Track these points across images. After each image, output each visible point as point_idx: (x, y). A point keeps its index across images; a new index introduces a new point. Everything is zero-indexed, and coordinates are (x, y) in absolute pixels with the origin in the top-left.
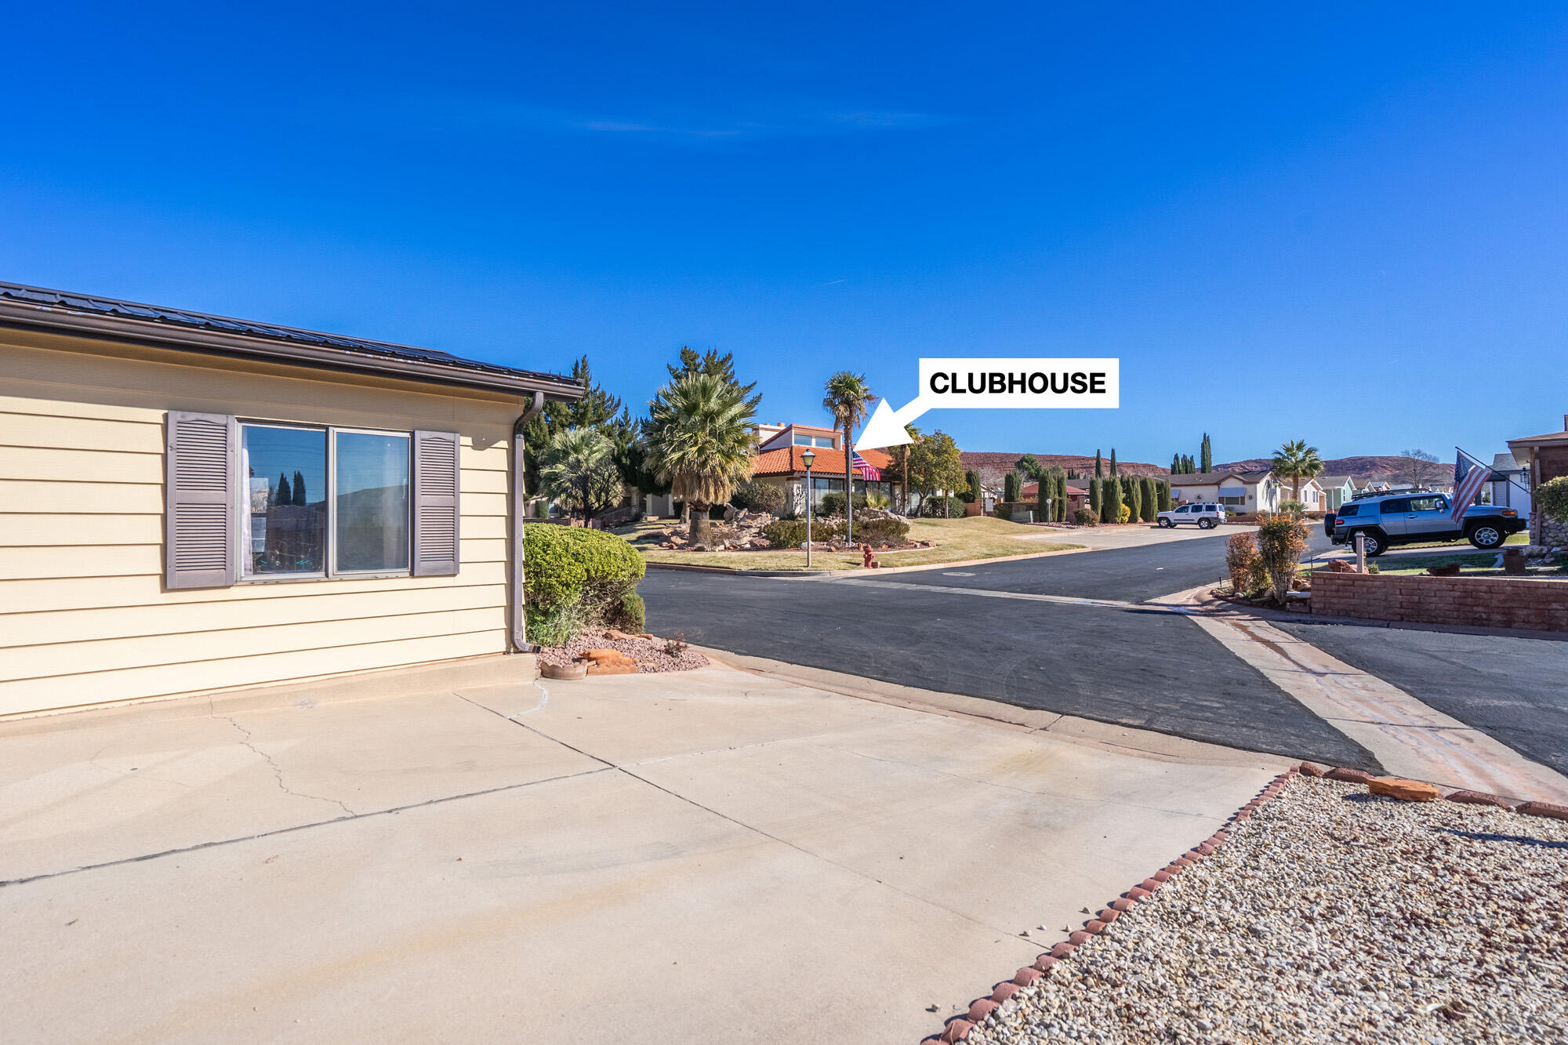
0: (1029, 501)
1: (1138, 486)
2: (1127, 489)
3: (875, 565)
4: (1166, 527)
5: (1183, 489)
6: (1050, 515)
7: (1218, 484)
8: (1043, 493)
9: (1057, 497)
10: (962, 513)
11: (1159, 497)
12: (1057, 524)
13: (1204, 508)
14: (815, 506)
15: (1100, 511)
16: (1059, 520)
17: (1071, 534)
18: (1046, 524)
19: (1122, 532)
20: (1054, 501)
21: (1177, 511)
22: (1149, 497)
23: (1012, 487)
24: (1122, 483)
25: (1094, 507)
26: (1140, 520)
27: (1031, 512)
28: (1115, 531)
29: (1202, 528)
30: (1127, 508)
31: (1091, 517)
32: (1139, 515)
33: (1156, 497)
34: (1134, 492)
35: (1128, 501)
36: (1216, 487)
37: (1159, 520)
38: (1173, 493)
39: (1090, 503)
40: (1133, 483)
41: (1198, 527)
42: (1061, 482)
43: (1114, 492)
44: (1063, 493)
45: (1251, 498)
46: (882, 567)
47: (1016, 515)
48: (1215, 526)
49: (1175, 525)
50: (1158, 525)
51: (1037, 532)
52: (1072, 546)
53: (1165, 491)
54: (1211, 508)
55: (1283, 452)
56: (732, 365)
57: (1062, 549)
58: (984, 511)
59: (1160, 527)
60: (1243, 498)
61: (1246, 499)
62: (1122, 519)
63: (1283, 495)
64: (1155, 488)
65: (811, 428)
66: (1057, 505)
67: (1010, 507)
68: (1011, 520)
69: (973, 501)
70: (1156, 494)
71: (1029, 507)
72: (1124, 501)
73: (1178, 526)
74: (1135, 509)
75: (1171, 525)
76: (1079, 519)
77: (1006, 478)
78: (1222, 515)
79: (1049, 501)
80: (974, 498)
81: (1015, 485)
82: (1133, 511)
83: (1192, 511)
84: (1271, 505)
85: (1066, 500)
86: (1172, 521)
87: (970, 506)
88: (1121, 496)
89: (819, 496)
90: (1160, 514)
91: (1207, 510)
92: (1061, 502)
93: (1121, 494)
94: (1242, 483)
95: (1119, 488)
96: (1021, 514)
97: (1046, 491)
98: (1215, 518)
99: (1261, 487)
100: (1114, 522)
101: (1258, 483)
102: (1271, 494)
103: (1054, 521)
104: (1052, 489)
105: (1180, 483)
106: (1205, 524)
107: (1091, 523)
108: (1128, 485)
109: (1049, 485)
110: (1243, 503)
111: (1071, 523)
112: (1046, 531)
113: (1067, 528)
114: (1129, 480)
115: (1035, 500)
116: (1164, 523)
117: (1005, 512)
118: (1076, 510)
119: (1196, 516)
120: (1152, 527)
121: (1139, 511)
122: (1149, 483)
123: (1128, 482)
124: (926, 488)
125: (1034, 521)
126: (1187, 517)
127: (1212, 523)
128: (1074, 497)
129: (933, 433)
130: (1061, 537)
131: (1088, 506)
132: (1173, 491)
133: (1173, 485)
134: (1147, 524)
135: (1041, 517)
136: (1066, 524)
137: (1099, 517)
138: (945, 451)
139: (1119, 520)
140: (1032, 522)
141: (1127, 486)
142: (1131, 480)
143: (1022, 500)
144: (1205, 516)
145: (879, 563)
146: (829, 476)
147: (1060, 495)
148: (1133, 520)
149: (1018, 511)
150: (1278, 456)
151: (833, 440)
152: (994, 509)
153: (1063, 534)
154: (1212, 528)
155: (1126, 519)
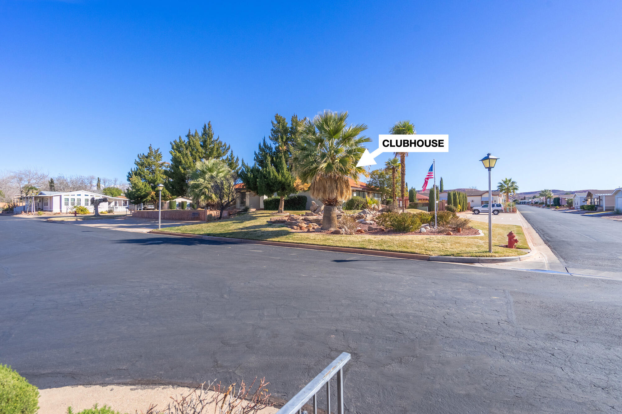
13: (495, 206)
21: (483, 207)
29: (495, 215)
30: (459, 205)
40: (460, 194)
50: (473, 213)
54: (499, 206)
70: (465, 199)
86: (480, 211)
88: (458, 200)
90: (475, 208)
95: (458, 196)
106: (496, 212)
116: (476, 212)
126: (487, 210)
127: (499, 212)
144: (497, 209)
155: (459, 210)
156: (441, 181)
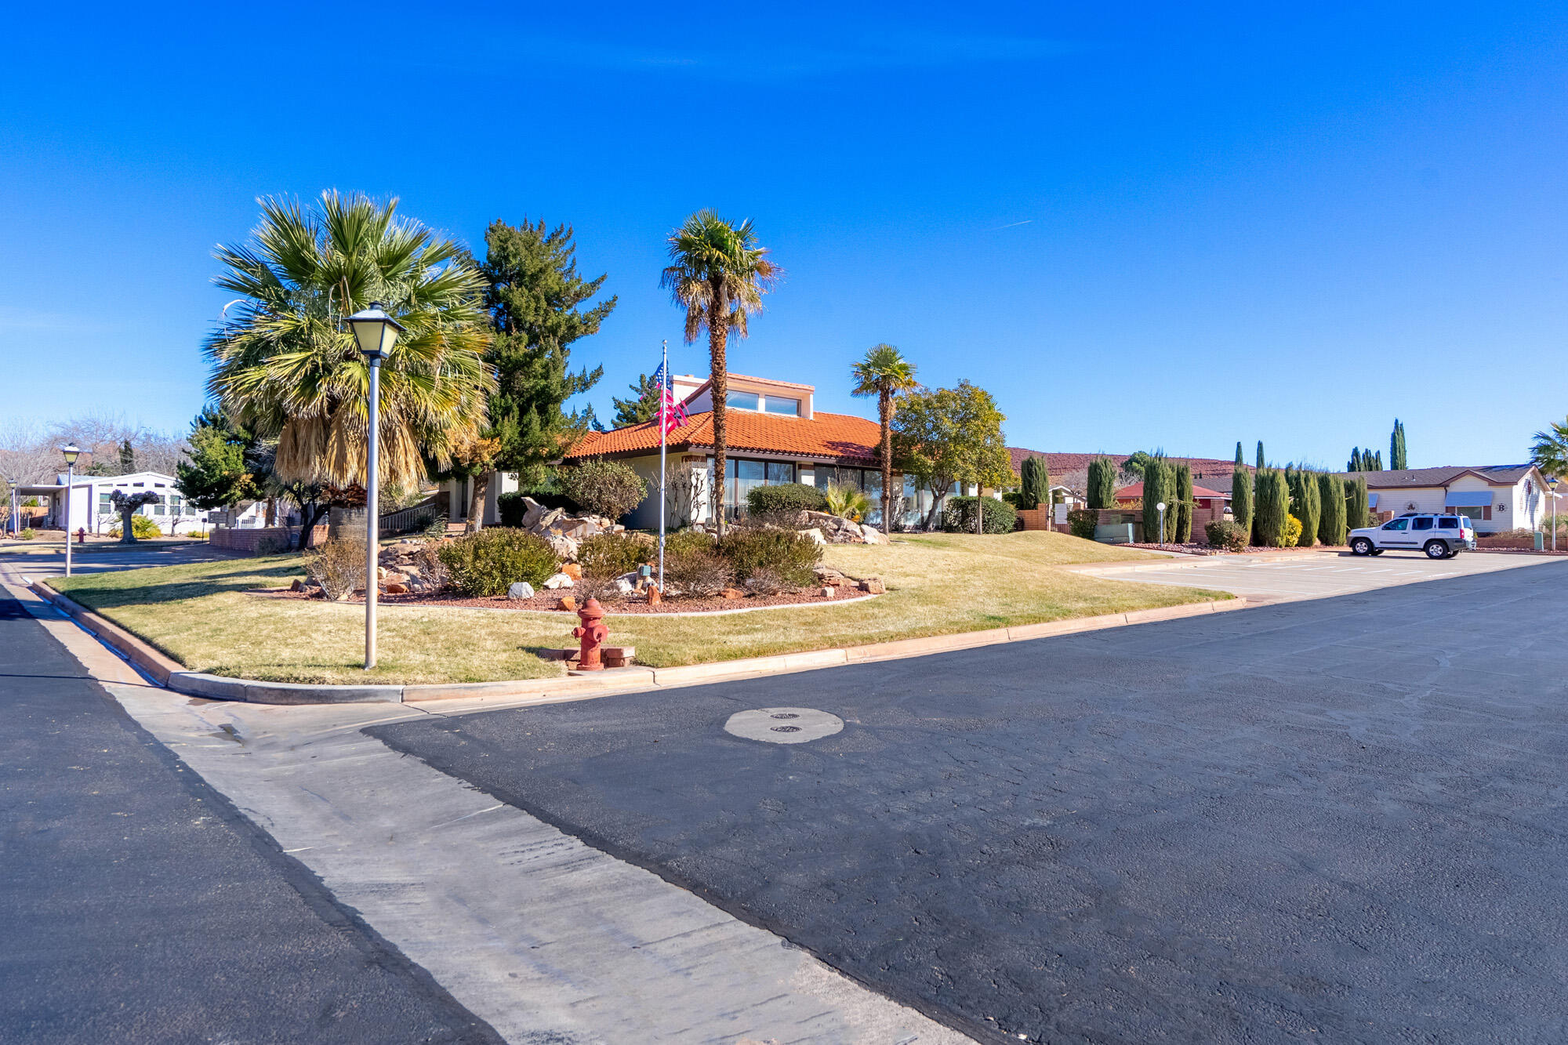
0: (1129, 507)
1: (1314, 484)
2: (1297, 491)
3: (611, 659)
4: (1365, 554)
5: (1383, 493)
6: (1163, 530)
7: (1444, 485)
8: (1151, 493)
9: (1175, 499)
10: (1010, 526)
11: (1349, 504)
12: (1176, 547)
13: (1436, 522)
14: (736, 509)
15: (1250, 526)
16: (1179, 540)
17: (1199, 565)
18: (1155, 545)
19: (1292, 563)
20: (1170, 507)
21: (1386, 528)
22: (1333, 504)
23: (1100, 483)
24: (1288, 480)
25: (1240, 517)
26: (1317, 542)
27: (1130, 525)
28: (1278, 559)
29: (1431, 557)
30: (1297, 522)
31: (1235, 535)
32: (1315, 534)
33: (1345, 504)
34: (1307, 496)
35: (1299, 511)
36: (1442, 490)
37: (1353, 542)
38: (1369, 498)
39: (1234, 513)
40: (1307, 480)
41: (1424, 554)
42: (1183, 474)
43: (1275, 494)
44: (1186, 495)
45: (1501, 508)
46: (636, 662)
47: (1103, 529)
48: (1455, 553)
49: (1381, 552)
50: (1351, 550)
51: (1138, 560)
52: (1204, 595)
53: (1358, 496)
54: (1449, 523)
55: (1552, 434)
56: (572, 249)
57: (1181, 603)
58: (1053, 524)
59: (1355, 554)
60: (1488, 509)
61: (1494, 511)
62: (1288, 540)
63: (1548, 506)
64: (1343, 490)
65: (755, 379)
66: (1175, 514)
67: (1094, 516)
68: (1093, 540)
69: (1034, 507)
70: (1345, 499)
71: (1128, 517)
72: (1292, 510)
73: (1386, 553)
74: (1310, 524)
75: (1373, 551)
76: (1215, 539)
77: (1090, 469)
78: (1469, 535)
79: (1161, 507)
80: (1037, 501)
81: (1106, 481)
82: (1307, 526)
83: (1414, 528)
84: (1532, 521)
85: (1191, 507)
86: (1377, 544)
87: (1027, 514)
88: (1286, 501)
89: (740, 489)
90: (1354, 533)
91: (1440, 527)
92: (1182, 509)
93: (1287, 497)
94: (1487, 483)
95: (1284, 488)
96: (1113, 529)
97: (1157, 491)
98: (1457, 541)
99: (1519, 491)
100: (1273, 544)
101: (1516, 483)
102: (1533, 504)
103: (1169, 540)
104: (1168, 486)
105: (1379, 485)
106: (1436, 550)
107: (1234, 545)
108: (1298, 483)
109: (1161, 480)
110: (1488, 517)
111: (1200, 545)
112: (1155, 558)
113: (1193, 553)
114: (1299, 475)
115: (1137, 506)
116: (1362, 547)
117: (1084, 526)
118: (1208, 522)
119: (1421, 537)
120: (1342, 554)
121: (1316, 527)
122: (1332, 483)
123: (1298, 478)
124: (938, 480)
125: (1135, 542)
126: (1405, 538)
127: (1449, 550)
128: (1206, 503)
129: (957, 386)
130: (1182, 571)
131: (1230, 517)
132: (1371, 495)
133: (1370, 487)
134: (1329, 548)
135: (1147, 533)
136: (1192, 547)
137: (1248, 536)
138: (976, 417)
139: (1283, 542)
140: (1131, 542)
141: (1296, 483)
142: (1303, 475)
143: (1118, 507)
144: (1439, 536)
145: (629, 653)
146: (767, 456)
147: (1181, 497)
148: (1305, 542)
149: (1108, 523)
150: (1544, 441)
151: (799, 402)
152: (1068, 519)
153: (1184, 566)
154: (1448, 557)
155: (1295, 540)
156: (1394, 437)
